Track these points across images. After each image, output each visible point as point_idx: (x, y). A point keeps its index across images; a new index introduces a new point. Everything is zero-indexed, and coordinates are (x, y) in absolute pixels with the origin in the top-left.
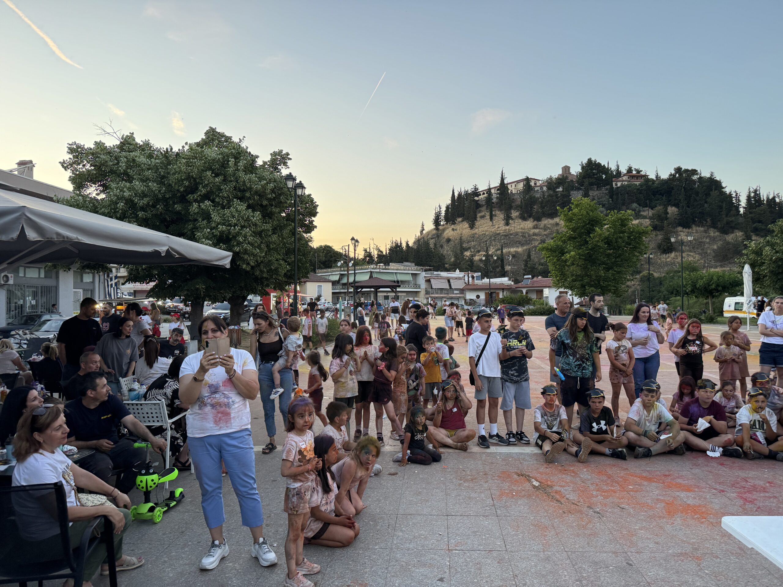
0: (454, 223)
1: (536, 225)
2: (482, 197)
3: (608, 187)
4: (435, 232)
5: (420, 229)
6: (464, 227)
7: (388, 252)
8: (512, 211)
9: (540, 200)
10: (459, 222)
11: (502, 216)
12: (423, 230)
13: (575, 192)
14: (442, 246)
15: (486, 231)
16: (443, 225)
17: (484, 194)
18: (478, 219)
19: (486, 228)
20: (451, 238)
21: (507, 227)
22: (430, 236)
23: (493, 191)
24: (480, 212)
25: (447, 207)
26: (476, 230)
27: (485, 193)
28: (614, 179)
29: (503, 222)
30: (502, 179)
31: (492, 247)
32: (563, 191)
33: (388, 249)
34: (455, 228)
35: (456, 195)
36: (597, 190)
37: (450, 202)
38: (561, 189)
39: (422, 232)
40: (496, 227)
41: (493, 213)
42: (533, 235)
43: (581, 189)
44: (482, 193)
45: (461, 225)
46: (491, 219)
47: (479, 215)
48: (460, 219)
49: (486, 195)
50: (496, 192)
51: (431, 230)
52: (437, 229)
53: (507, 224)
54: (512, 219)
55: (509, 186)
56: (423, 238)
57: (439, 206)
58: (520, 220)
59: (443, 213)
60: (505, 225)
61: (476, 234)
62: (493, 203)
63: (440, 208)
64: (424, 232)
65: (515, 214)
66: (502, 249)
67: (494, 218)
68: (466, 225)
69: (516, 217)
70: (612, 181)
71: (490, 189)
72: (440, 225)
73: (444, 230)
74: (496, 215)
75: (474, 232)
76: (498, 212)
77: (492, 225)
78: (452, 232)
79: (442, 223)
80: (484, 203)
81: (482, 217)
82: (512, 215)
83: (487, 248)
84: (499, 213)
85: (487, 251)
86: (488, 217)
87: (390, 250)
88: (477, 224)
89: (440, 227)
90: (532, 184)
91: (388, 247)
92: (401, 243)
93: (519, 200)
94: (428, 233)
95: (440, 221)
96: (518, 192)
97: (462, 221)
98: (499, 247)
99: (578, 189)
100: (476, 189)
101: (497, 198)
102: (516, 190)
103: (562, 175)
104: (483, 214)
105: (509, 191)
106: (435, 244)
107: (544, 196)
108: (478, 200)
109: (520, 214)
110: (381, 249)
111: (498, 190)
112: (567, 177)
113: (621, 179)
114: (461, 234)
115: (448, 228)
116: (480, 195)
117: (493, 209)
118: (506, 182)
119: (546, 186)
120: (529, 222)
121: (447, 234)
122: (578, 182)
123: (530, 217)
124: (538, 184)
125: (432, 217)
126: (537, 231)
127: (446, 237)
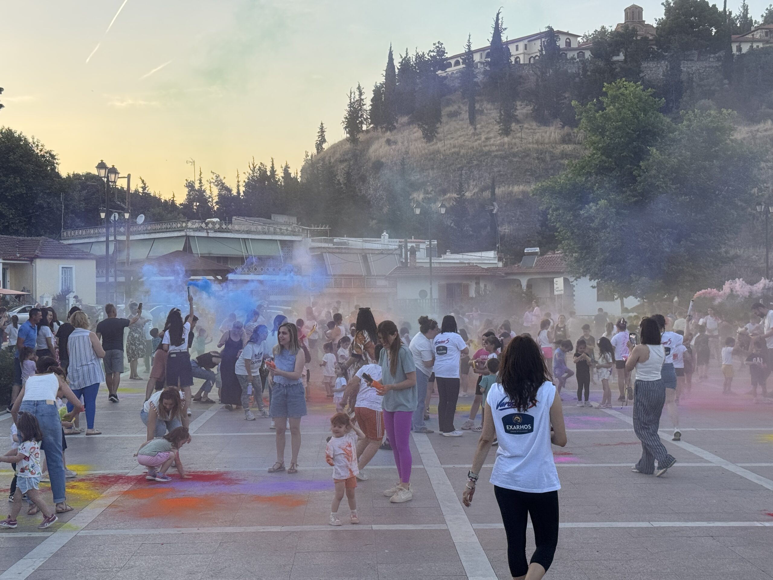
0: (391, 128)
1: (569, 135)
2: (453, 69)
3: (722, 53)
4: (348, 146)
5: (315, 138)
6: (413, 137)
7: (242, 189)
8: (519, 103)
9: (577, 79)
10: (403, 125)
11: (495, 114)
12: (323, 140)
13: (651, 64)
14: (363, 179)
15: (461, 146)
16: (367, 131)
17: (457, 63)
18: (444, 119)
19: (461, 140)
20: (383, 160)
21: (506, 139)
22: (338, 156)
23: (477, 58)
24: (449, 103)
25: (377, 91)
26: (440, 145)
27: (461, 61)
28: (734, 37)
29: (497, 127)
30: (497, 31)
31: (472, 183)
32: (625, 61)
33: (242, 184)
34: (392, 138)
35: (397, 64)
36: (699, 60)
37: (382, 80)
38: (621, 57)
39: (319, 146)
40: (483, 137)
41: (477, 106)
42: (562, 158)
43: (664, 58)
44: (453, 62)
45: (406, 133)
46: (472, 121)
47: (445, 111)
48: (404, 119)
49: (462, 66)
50: (483, 60)
51: (341, 143)
52: (353, 139)
53: (506, 132)
54: (518, 121)
55: (512, 48)
56: (323, 159)
57: (359, 88)
58: (534, 124)
59: (368, 105)
60: (500, 134)
61: (438, 152)
62: (476, 84)
63: (361, 94)
64: (325, 146)
65: (524, 111)
66: (493, 188)
67: (478, 117)
68: (417, 133)
69: (527, 116)
70: (730, 42)
71: (470, 54)
72: (360, 131)
73: (369, 143)
74: (481, 112)
75: (435, 147)
76: (487, 106)
77: (474, 134)
78: (387, 148)
79: (364, 127)
80: (457, 83)
81: (453, 115)
82: (517, 113)
83: (461, 185)
84: (489, 106)
85: (460, 191)
86: (466, 116)
87: (247, 185)
88: (443, 129)
89: (361, 137)
90: (561, 43)
91: (244, 178)
92: (273, 171)
93: (533, 79)
94: (334, 147)
95: (362, 123)
96: (532, 61)
97: (409, 123)
98: (489, 182)
99: (658, 57)
100: (441, 52)
101: (485, 73)
102: (528, 57)
103: (625, 26)
104: (453, 108)
105: (513, 59)
106: (348, 174)
107: (585, 70)
108: (445, 78)
109: (534, 110)
110: (228, 184)
111: (488, 56)
112: (634, 30)
113: (750, 36)
114: (407, 153)
115: (378, 138)
116: (450, 65)
117: (477, 98)
118: (504, 39)
119: (591, 50)
120: (552, 128)
121: (375, 151)
122: (657, 41)
123: (555, 116)
124: (574, 45)
125: (343, 112)
126: (569, 148)
127: (373, 159)
